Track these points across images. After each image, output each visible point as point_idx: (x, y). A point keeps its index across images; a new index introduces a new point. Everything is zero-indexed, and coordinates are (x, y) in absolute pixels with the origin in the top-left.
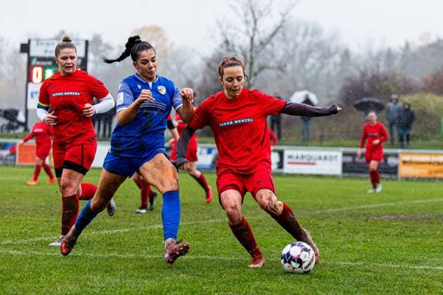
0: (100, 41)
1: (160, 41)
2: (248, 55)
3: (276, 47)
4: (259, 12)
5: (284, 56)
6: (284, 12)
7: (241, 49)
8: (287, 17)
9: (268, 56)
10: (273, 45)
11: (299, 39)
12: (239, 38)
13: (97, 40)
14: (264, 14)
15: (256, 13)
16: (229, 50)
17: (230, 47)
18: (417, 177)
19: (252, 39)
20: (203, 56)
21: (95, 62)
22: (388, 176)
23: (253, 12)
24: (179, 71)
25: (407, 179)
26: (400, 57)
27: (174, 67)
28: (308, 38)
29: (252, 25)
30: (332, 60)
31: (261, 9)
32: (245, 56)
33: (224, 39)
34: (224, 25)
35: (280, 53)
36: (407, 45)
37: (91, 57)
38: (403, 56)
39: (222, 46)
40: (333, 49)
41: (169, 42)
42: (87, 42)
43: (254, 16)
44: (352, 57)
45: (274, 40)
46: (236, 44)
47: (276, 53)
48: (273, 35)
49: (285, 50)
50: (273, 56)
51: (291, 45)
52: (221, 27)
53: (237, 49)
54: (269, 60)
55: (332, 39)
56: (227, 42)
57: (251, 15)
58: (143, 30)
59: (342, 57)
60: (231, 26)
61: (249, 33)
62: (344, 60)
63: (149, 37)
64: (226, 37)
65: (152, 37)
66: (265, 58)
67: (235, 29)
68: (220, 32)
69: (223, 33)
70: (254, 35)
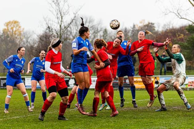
1: (18, 28)
2: (59, 34)
3: (72, 28)
4: (64, 13)
6: (75, 13)
7: (55, 30)
8: (76, 15)
9: (69, 33)
10: (71, 28)
12: (54, 25)
14: (66, 14)
15: (62, 14)
16: (50, 31)
17: (50, 30)
18: (140, 88)
19: (60, 26)
20: (38, 34)
22: (126, 88)
23: (61, 13)
24: (27, 42)
26: (131, 31)
27: (24, 40)
29: (61, 19)
30: (99, 34)
31: (65, 11)
32: (57, 34)
33: (47, 26)
34: (47, 19)
35: (74, 31)
36: (134, 26)
38: (133, 31)
39: (47, 29)
40: (99, 29)
41: (22, 28)
43: (61, 15)
44: (108, 33)
45: (71, 26)
46: (53, 29)
47: (72, 31)
48: (71, 23)
50: (71, 33)
52: (46, 21)
54: (69, 35)
55: (99, 24)
56: (49, 27)
57: (60, 15)
58: (9, 22)
59: (104, 32)
60: (50, 20)
61: (59, 23)
62: (104, 34)
63: (12, 26)
64: (48, 25)
65: (14, 26)
66: (67, 34)
67: (53, 21)
68: (45, 23)
69: (47, 23)
70: (61, 24)
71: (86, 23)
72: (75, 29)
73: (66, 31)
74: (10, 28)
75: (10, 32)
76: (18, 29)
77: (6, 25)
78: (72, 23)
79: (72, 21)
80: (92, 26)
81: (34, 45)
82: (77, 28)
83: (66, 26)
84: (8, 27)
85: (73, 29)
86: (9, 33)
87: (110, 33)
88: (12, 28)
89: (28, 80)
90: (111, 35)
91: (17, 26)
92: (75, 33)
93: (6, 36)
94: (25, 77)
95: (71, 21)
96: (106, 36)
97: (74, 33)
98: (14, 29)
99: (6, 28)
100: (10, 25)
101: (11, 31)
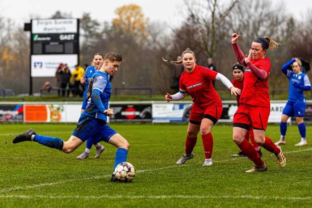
0: (89, 18)
1: (138, 17)
2: (211, 27)
3: (233, 18)
5: (240, 26)
7: (204, 21)
10: (230, 17)
11: (252, 10)
12: (202, 12)
13: (86, 18)
16: (194, 23)
17: (196, 20)
19: (213, 13)
20: (174, 28)
21: (86, 36)
24: (155, 41)
27: (150, 38)
28: (260, 10)
30: (279, 28)
32: (208, 28)
33: (190, 14)
34: (190, 2)
35: (236, 23)
37: (82, 32)
39: (188, 19)
40: (280, 18)
41: (145, 17)
42: (78, 21)
44: (296, 25)
45: (231, 13)
46: (200, 18)
47: (233, 23)
48: (231, 9)
49: (240, 21)
50: (231, 26)
51: (246, 17)
52: (187, 4)
53: (201, 21)
54: (228, 30)
55: (279, 10)
56: (193, 16)
58: (124, 8)
59: (288, 24)
60: (196, 3)
61: (210, 8)
62: (289, 27)
63: (128, 14)
64: (191, 12)
65: (131, 14)
66: (224, 28)
67: (199, 5)
68: (186, 8)
69: (189, 9)
70: (214, 10)
71: (257, 7)
72: (237, 18)
73: (222, 23)
74: (124, 17)
75: (124, 24)
76: (139, 20)
77: (118, 12)
78: (233, 9)
79: (233, 5)
80: (267, 13)
81: (167, 47)
82: (241, 18)
83: (222, 12)
84: (121, 17)
85: (235, 18)
86: (123, 26)
87: (299, 26)
88: (128, 18)
90: (300, 29)
91: (137, 15)
92: (238, 26)
93: (117, 30)
94: (152, 102)
95: (231, 5)
96: (292, 31)
97: (235, 25)
98: (132, 19)
99: (117, 17)
100: (124, 12)
101: (127, 22)
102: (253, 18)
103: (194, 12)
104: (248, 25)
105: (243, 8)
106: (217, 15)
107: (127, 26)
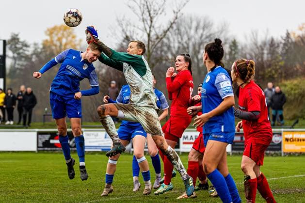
0: (18, 39)
1: (70, 38)
3: (171, 39)
4: (155, 11)
5: (179, 48)
6: (176, 10)
8: (179, 15)
9: (165, 49)
10: (168, 39)
11: (192, 32)
12: (137, 34)
13: (15, 39)
14: (159, 12)
15: (152, 12)
18: (299, 151)
19: (149, 35)
21: (14, 58)
22: (272, 152)
23: (149, 11)
25: (290, 154)
26: (282, 45)
28: (200, 31)
29: (149, 22)
31: (157, 8)
33: (125, 36)
34: (124, 23)
35: (175, 45)
36: (288, 35)
37: (9, 53)
38: (285, 44)
39: (124, 41)
41: (77, 39)
42: (4, 42)
43: (150, 14)
44: (240, 47)
45: (169, 34)
47: (172, 45)
48: (168, 29)
49: (179, 43)
50: (169, 47)
51: (185, 38)
52: (121, 25)
54: (166, 53)
55: (222, 32)
56: (127, 38)
57: (148, 14)
58: (55, 28)
59: (230, 47)
60: (130, 24)
61: (146, 30)
62: (232, 50)
63: (60, 35)
64: (125, 33)
65: (63, 35)
66: (162, 51)
67: (134, 26)
68: (120, 29)
69: (123, 30)
70: (150, 31)
71: (197, 28)
72: (176, 41)
73: (159, 45)
74: (55, 38)
75: (56, 45)
76: (71, 41)
77: (48, 33)
78: (171, 30)
79: (171, 26)
80: (208, 34)
82: (180, 39)
83: (159, 34)
84: (51, 38)
85: (174, 40)
86: (54, 48)
87: (242, 49)
88: (59, 40)
89: (88, 135)
90: (244, 52)
91: (69, 36)
92: (176, 49)
93: (48, 53)
94: (83, 129)
95: (169, 26)
96: (235, 54)
97: (174, 47)
98: (64, 41)
99: (48, 38)
100: (55, 32)
101: (58, 44)
102: (193, 40)
103: (128, 34)
104: (188, 48)
105: (183, 29)
106: (153, 37)
107: (58, 48)
